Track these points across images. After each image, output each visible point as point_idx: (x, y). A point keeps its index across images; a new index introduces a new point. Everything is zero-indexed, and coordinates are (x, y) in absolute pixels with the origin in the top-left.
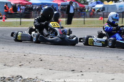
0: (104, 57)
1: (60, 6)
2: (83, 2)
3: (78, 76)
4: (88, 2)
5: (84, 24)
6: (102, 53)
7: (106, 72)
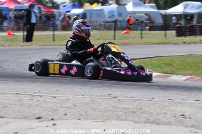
0: (88, 95)
1: (13, 10)
2: (51, 5)
3: (47, 126)
4: (58, 5)
5: (54, 41)
6: (85, 88)
7: (92, 119)
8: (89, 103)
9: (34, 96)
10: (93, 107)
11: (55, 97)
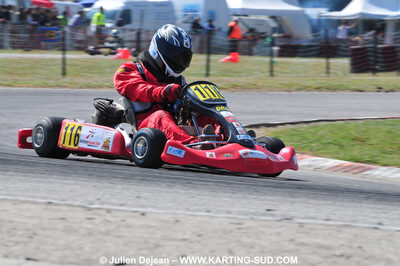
8: (231, 231)
9: (90, 209)
10: (245, 240)
11: (143, 214)
